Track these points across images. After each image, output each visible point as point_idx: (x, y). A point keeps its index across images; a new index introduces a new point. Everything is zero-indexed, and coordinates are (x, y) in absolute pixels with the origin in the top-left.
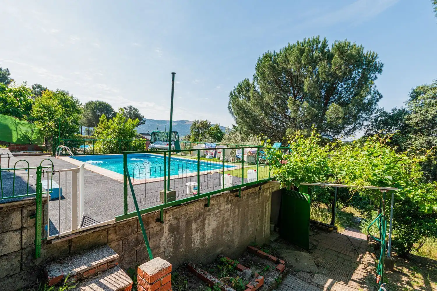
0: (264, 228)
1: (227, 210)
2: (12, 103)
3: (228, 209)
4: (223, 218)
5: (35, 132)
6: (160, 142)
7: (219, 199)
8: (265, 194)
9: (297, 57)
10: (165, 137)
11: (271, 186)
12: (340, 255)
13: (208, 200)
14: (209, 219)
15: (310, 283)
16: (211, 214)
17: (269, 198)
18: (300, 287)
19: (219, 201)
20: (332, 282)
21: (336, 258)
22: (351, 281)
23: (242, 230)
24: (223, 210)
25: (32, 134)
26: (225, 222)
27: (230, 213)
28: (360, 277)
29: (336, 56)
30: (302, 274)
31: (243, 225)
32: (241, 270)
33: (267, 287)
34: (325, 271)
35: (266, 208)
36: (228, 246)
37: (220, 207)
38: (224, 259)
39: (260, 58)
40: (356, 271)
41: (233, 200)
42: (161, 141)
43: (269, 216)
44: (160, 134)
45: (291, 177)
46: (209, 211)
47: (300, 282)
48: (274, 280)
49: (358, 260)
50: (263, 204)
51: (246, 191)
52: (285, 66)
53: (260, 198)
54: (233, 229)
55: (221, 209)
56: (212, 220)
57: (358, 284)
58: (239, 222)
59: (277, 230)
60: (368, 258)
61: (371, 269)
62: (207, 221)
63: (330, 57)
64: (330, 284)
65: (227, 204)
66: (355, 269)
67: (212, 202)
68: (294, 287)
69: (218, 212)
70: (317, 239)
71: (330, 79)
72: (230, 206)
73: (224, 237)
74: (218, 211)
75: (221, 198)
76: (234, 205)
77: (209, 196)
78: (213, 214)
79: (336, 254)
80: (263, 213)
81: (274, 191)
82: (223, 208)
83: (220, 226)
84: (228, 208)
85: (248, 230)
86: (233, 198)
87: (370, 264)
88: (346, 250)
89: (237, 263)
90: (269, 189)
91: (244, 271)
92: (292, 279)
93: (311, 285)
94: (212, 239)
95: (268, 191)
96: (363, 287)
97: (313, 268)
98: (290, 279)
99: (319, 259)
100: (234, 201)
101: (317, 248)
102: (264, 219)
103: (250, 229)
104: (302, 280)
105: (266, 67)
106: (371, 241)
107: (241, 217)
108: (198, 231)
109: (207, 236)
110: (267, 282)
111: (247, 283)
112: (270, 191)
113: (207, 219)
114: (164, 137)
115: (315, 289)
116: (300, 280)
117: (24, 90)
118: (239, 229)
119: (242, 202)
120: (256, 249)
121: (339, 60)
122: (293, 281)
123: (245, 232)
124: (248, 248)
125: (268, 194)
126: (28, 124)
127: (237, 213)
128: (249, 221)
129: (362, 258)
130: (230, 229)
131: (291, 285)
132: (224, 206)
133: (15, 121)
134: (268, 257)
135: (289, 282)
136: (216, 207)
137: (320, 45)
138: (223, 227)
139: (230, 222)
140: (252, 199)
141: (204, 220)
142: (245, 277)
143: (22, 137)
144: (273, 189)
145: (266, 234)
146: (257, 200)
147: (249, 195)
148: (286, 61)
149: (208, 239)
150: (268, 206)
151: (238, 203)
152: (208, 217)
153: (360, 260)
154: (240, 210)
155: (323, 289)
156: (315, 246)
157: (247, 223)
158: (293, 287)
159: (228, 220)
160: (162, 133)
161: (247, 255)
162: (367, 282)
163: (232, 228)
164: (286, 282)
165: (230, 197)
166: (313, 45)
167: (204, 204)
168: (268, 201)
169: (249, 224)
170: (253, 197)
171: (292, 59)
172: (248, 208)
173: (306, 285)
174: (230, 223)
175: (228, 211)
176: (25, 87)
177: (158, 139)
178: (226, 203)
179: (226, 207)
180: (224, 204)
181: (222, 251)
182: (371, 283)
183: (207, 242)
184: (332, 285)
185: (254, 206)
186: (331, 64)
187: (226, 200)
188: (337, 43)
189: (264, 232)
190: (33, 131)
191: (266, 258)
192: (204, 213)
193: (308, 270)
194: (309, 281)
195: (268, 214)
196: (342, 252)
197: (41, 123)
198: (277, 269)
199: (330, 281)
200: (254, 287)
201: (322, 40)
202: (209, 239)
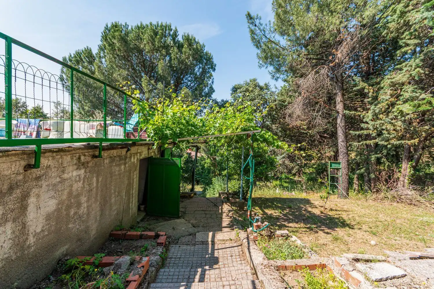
0: (131, 204)
1: (78, 179)
3: (80, 178)
4: (70, 193)
7: (61, 157)
8: (132, 160)
9: (152, 37)
11: (139, 151)
12: (207, 212)
13: (37, 155)
14: (38, 196)
15: (194, 245)
16: (44, 186)
17: (137, 166)
18: (187, 252)
19: (60, 161)
20: (213, 234)
21: (204, 216)
22: (223, 229)
23: (102, 210)
24: (70, 178)
26: (72, 200)
27: (83, 184)
28: (227, 223)
29: (186, 46)
30: (183, 240)
31: (104, 203)
32: (111, 264)
33: (154, 269)
34: (200, 229)
35: (133, 179)
36: (79, 240)
37: (63, 172)
38: (74, 261)
39: (107, 26)
40: (223, 220)
41: (88, 163)
43: (137, 189)
45: (169, 130)
46: (38, 178)
47: (185, 247)
48: (159, 257)
49: (220, 212)
50: (130, 173)
51: (109, 151)
52: (138, 44)
53: (127, 165)
54: (88, 210)
55: (66, 176)
56: (45, 196)
57: (229, 229)
58: (99, 198)
59: (142, 209)
60: (226, 207)
61: (232, 214)
62: (32, 200)
63: (180, 47)
64: (212, 237)
65: (77, 169)
66: (222, 218)
67: (44, 161)
68: (181, 255)
69: (60, 182)
70: (184, 206)
71: (181, 66)
72: (82, 171)
73: (70, 226)
74: (58, 179)
75: (65, 157)
76: (90, 172)
77: (39, 147)
78: (48, 186)
79: (203, 212)
80: (130, 185)
81: (141, 158)
82: (70, 174)
83: (64, 208)
84: (79, 175)
85: (111, 209)
86: (89, 159)
87: (230, 211)
88: (209, 207)
89: (101, 257)
90: (137, 154)
91: (116, 262)
92: (176, 248)
93: (197, 246)
94: (46, 233)
95: (136, 157)
96: (233, 229)
97: (191, 230)
98: (173, 250)
99: (191, 222)
100: (90, 164)
101: (187, 213)
102: (131, 193)
103: (114, 208)
104: (186, 244)
105: (116, 37)
106: (223, 196)
107: (102, 191)
108: (6, 221)
109: (31, 230)
110: (151, 263)
111: (126, 276)
112: (138, 157)
113: (32, 194)
115: (201, 247)
116: (184, 246)
118: (98, 209)
119: (103, 168)
120: (124, 232)
121: (188, 50)
122: (177, 250)
123: (107, 213)
124: (111, 235)
125: (136, 162)
127: (95, 185)
128: (113, 196)
129: (222, 209)
130: (83, 209)
131: (177, 255)
132: (72, 171)
134: (143, 235)
135: (173, 253)
136: (53, 173)
137: (172, 33)
138: (69, 207)
139: (83, 199)
140: (116, 165)
141: (25, 197)
142: (120, 270)
144: (141, 155)
145: (133, 213)
146: (123, 167)
147: (112, 159)
148: (139, 38)
149: (36, 234)
150: (135, 176)
151: (96, 169)
152: (35, 191)
153: (222, 211)
154: (100, 181)
155: (208, 244)
156: (184, 213)
157: (110, 199)
158: (180, 257)
159: (78, 195)
161: (111, 245)
162: (235, 223)
163: (86, 209)
164: (170, 255)
165: (82, 158)
166: (166, 30)
167: (23, 163)
168: (135, 170)
169: (113, 200)
170: (118, 163)
171: (146, 37)
172: (111, 177)
173: (192, 248)
174: (83, 201)
175: (79, 181)
178: (75, 167)
179: (75, 173)
180: (71, 168)
181: (67, 250)
182: (237, 223)
183: (31, 240)
184: (214, 237)
185: (120, 174)
186: (181, 53)
187: (75, 161)
188: (186, 35)
189: (131, 210)
191: (141, 237)
192: (25, 182)
193: (187, 233)
194: (193, 242)
195: (136, 185)
196: (207, 210)
198: (158, 243)
199: (211, 234)
200: (140, 276)
201: (173, 28)
202: (39, 234)
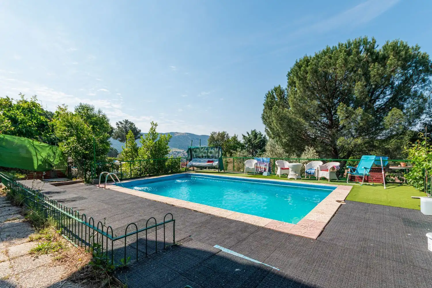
2: (23, 122)
5: (57, 155)
6: (198, 159)
10: (205, 153)
25: (54, 158)
29: (391, 57)
42: (199, 157)
44: (198, 150)
71: (383, 82)
114: (202, 154)
117: (34, 106)
121: (396, 61)
126: (48, 146)
133: (33, 143)
143: (42, 162)
160: (200, 149)
176: (35, 102)
177: (196, 155)
190: (54, 153)
197: (67, 145)
201: (370, 40)
